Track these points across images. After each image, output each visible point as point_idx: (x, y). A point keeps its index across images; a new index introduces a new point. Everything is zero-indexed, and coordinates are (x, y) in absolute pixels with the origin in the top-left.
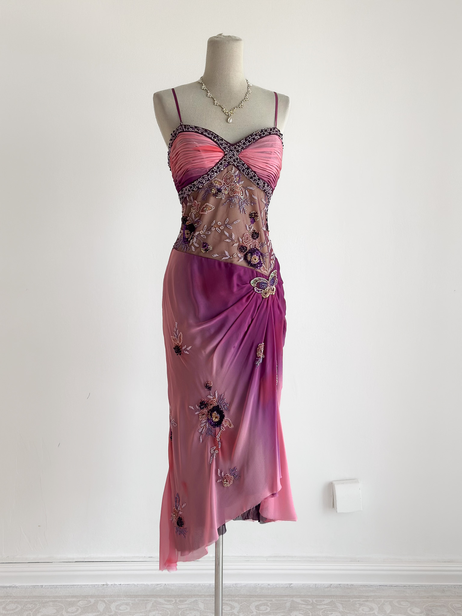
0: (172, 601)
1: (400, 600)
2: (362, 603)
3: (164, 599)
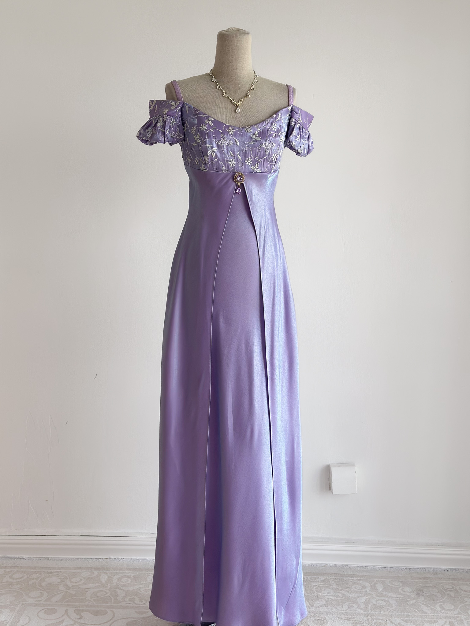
1: (391, 580)
2: (355, 581)
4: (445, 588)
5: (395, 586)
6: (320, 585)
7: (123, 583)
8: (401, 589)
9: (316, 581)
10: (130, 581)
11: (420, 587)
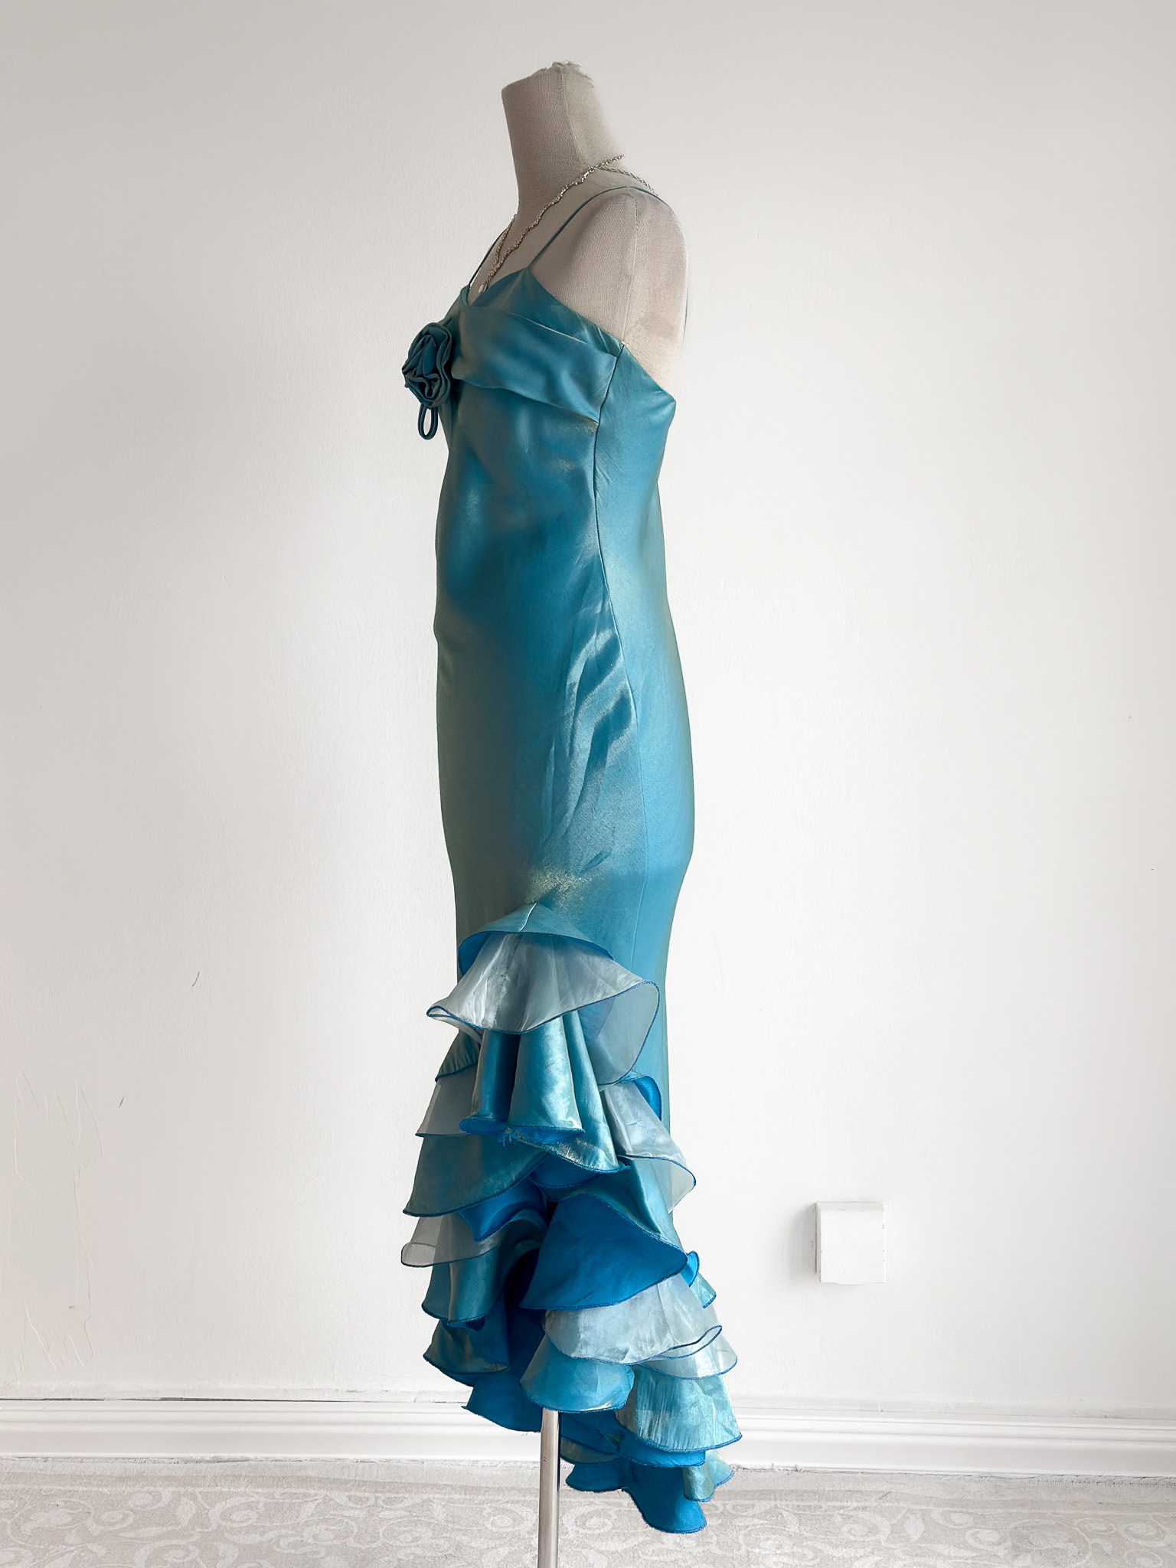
0: (368, 1499)
1: (945, 1509)
2: (851, 1513)
3: (347, 1493)
4: (1088, 1529)
5: (956, 1527)
6: (758, 1524)
7: (235, 1525)
8: (972, 1534)
9: (745, 1514)
10: (254, 1516)
11: (1023, 1528)
